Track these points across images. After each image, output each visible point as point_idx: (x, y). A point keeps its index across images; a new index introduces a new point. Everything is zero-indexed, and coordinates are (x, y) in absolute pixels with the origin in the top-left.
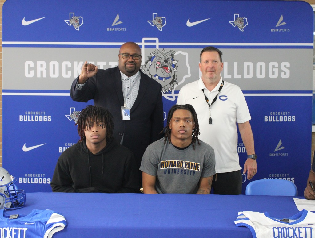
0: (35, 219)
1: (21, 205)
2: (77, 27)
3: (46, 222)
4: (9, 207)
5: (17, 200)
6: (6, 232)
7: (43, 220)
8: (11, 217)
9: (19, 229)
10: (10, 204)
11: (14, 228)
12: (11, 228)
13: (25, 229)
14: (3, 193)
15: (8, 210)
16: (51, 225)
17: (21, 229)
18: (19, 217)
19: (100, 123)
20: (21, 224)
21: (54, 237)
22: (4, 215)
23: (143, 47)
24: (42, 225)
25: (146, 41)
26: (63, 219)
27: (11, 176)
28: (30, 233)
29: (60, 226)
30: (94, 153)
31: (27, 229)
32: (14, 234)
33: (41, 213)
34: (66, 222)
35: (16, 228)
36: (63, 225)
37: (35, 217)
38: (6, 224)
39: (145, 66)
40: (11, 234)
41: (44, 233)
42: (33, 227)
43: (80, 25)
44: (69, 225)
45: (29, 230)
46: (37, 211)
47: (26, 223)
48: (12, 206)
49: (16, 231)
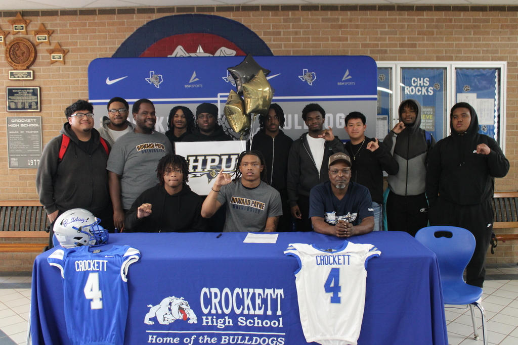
0: (115, 252)
1: (104, 243)
2: (157, 85)
3: (123, 255)
4: (94, 244)
5: (100, 238)
6: (89, 264)
7: (121, 254)
8: (94, 252)
9: (101, 261)
10: (95, 241)
11: (96, 261)
12: (94, 261)
13: (105, 261)
14: (88, 232)
15: (93, 247)
16: (127, 257)
17: (102, 261)
18: (101, 251)
19: (178, 169)
20: (103, 257)
21: (130, 267)
22: (89, 251)
23: (219, 102)
24: (119, 258)
25: (221, 96)
26: (137, 252)
27: (96, 218)
28: (110, 265)
29: (135, 258)
30: (171, 194)
31: (107, 261)
32: (96, 265)
33: (120, 248)
34: (140, 255)
35: (98, 261)
36: (137, 257)
37: (115, 251)
38: (90, 257)
39: (221, 119)
40: (94, 265)
41: (121, 265)
42: (112, 259)
43: (160, 83)
44: (142, 257)
45: (109, 262)
46: (117, 247)
47: (106, 257)
48: (96, 244)
49: (98, 263)
